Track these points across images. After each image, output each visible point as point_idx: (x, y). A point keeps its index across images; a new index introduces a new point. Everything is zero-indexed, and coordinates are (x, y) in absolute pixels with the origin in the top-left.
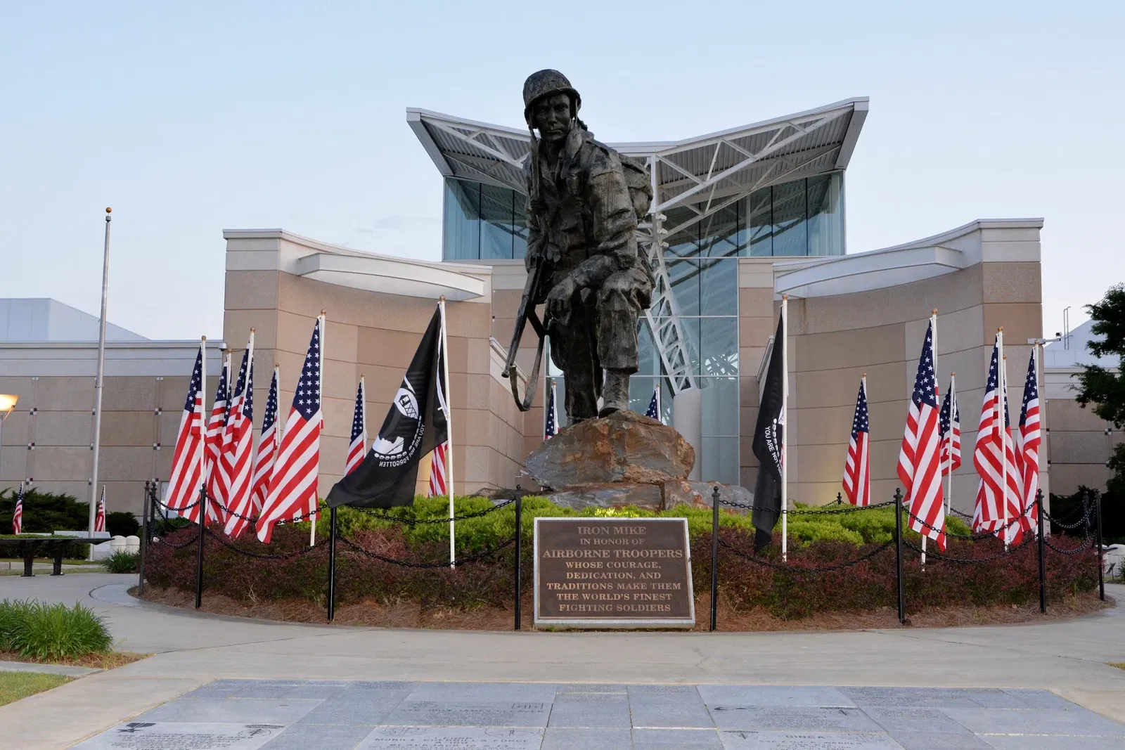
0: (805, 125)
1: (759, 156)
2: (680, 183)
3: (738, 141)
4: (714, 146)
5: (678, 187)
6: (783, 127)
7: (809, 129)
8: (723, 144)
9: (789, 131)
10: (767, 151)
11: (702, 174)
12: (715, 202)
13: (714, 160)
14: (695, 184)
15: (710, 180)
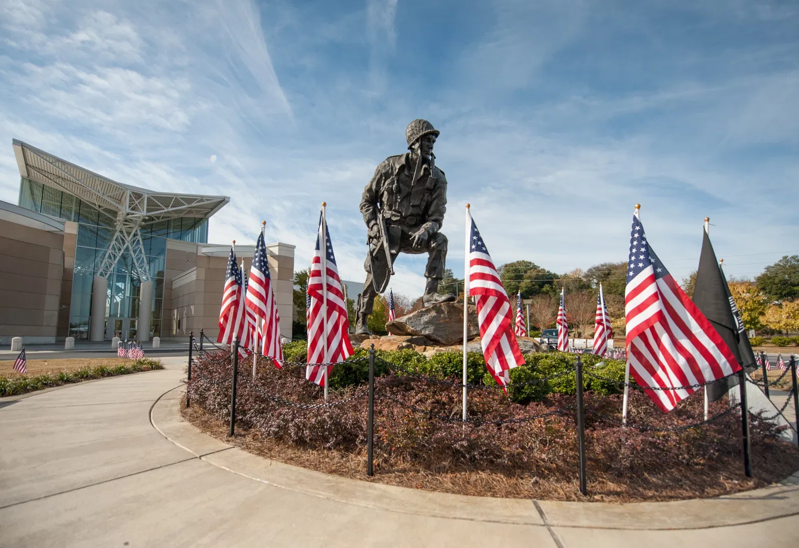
0: (208, 200)
1: (190, 206)
2: (158, 208)
3: (182, 199)
4: (173, 198)
5: (155, 209)
6: (200, 198)
7: (209, 202)
8: (176, 198)
9: (202, 200)
10: (194, 204)
11: (167, 207)
12: (163, 218)
13: (172, 202)
14: (164, 209)
15: (170, 209)
